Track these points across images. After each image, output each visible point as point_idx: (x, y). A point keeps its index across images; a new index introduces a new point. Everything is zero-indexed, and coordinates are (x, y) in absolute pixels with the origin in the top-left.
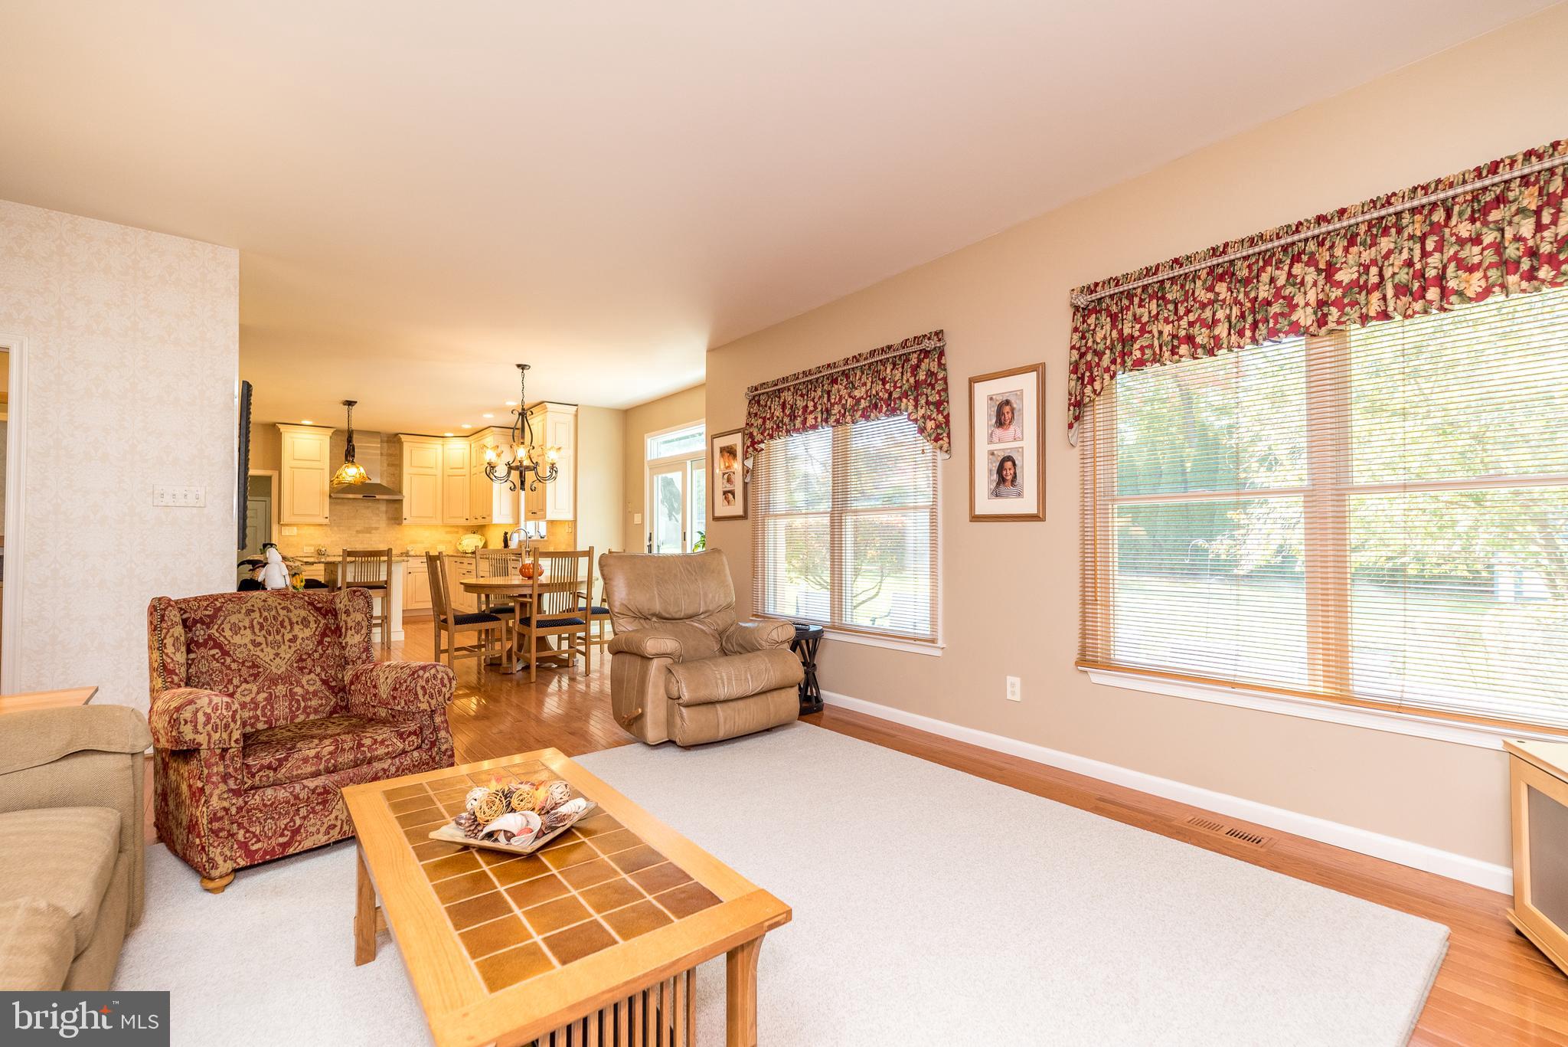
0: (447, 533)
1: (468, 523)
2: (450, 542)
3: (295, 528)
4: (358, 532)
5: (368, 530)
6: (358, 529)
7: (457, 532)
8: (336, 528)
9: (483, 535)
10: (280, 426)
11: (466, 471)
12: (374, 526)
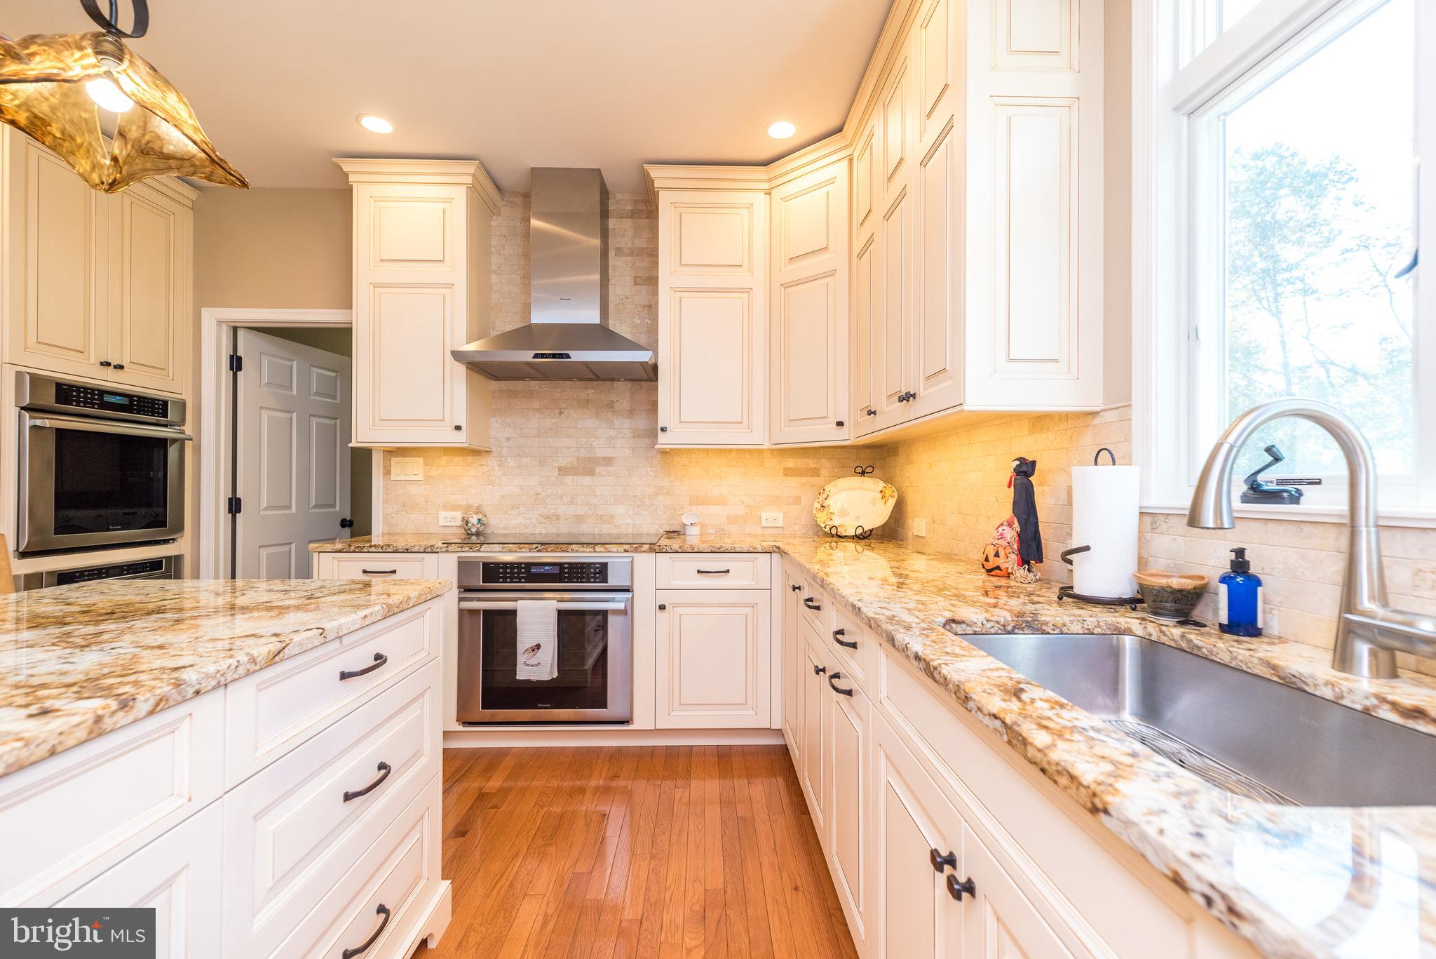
0: (788, 472)
1: (846, 437)
2: (797, 501)
3: (421, 460)
4: (563, 471)
5: (587, 466)
6: (563, 462)
7: (815, 473)
8: (511, 462)
9: (888, 480)
10: (348, 166)
11: (836, 258)
12: (601, 453)
